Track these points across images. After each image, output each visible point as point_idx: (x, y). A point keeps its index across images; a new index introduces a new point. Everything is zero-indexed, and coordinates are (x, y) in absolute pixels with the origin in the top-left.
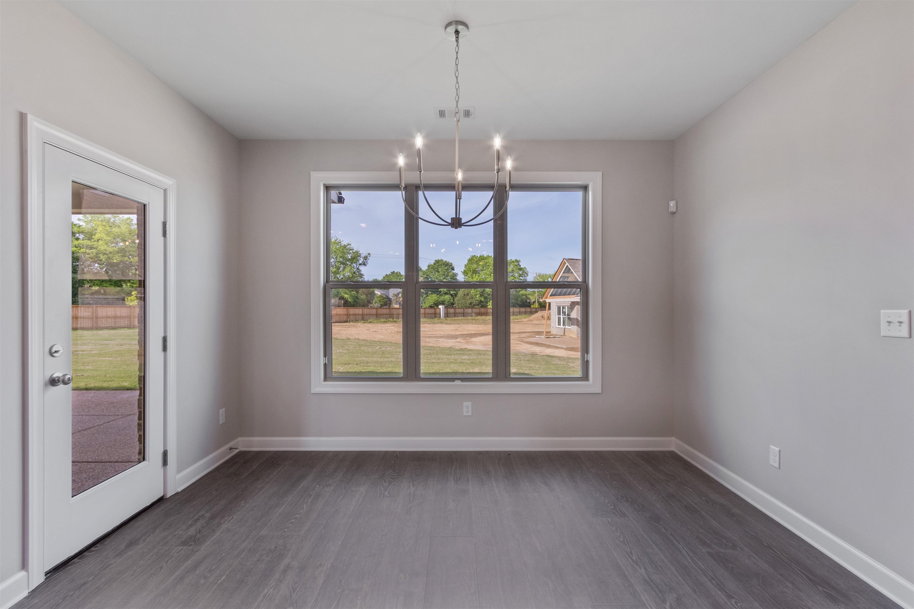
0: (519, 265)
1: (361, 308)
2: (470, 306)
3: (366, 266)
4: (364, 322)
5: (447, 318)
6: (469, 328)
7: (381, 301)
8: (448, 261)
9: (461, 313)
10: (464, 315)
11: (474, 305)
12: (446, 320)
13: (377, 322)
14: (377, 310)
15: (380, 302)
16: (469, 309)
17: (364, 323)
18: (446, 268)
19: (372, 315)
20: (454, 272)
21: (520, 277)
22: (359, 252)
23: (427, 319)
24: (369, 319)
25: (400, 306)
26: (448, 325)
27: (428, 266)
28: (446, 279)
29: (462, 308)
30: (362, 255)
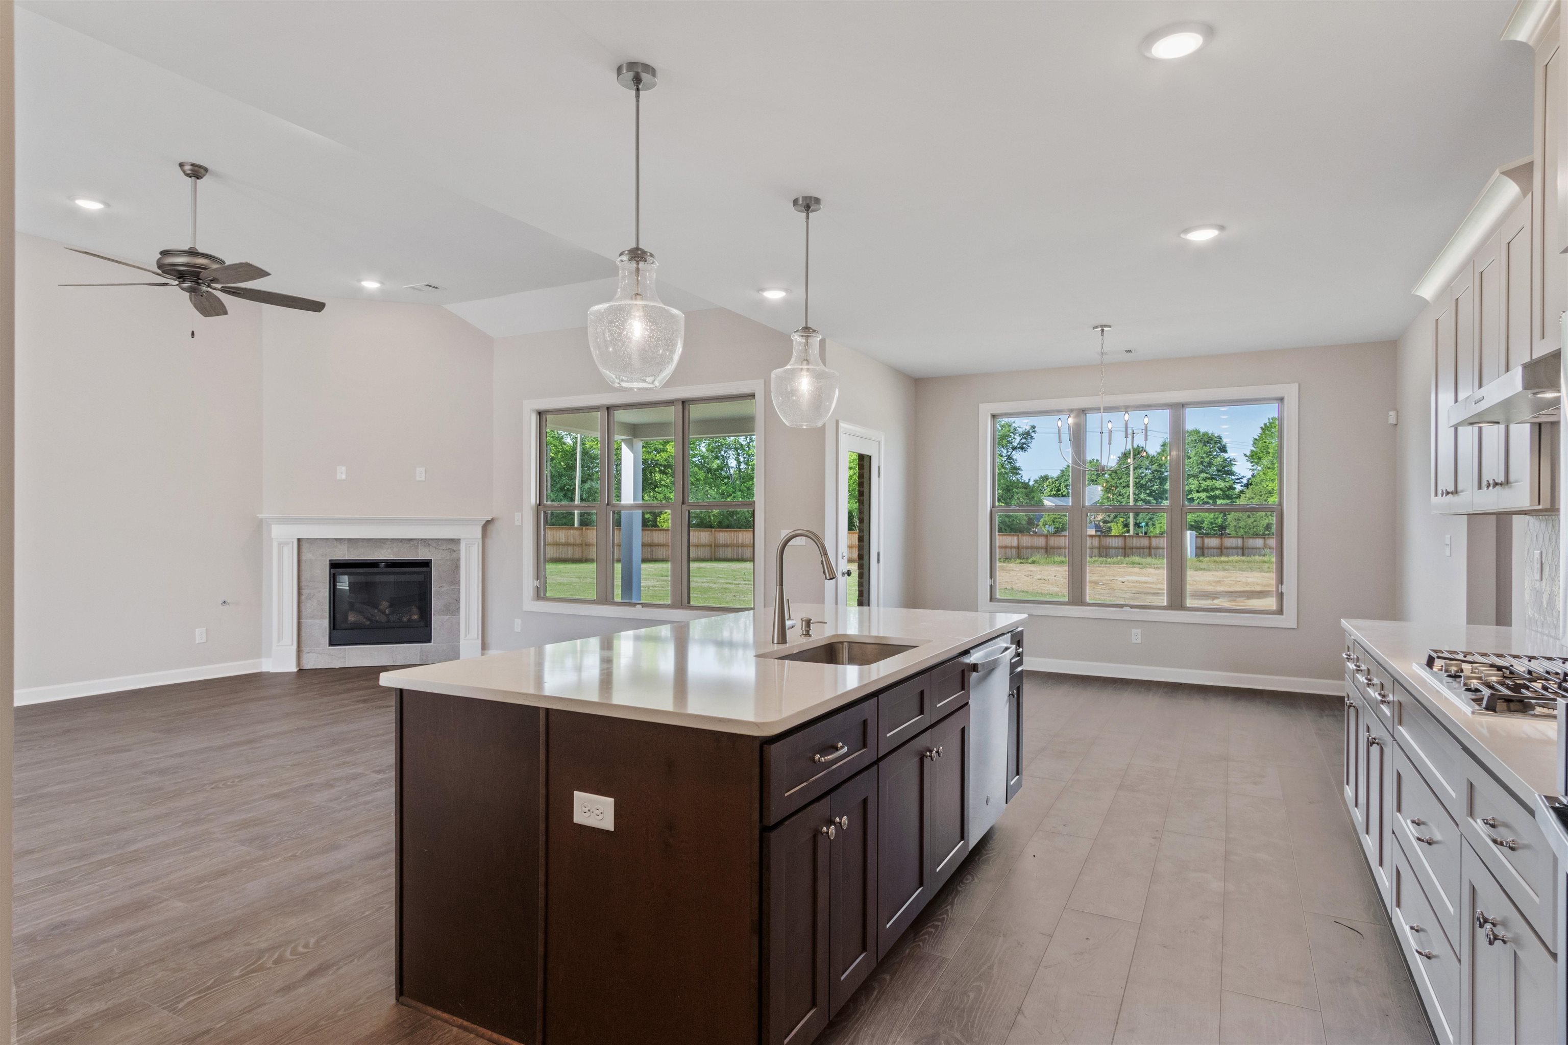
1: (1015, 535)
3: (1025, 451)
4: (1022, 561)
5: (1201, 558)
6: (1250, 580)
7: (1057, 522)
8: (1210, 432)
10: (1243, 551)
12: (1200, 561)
13: (1048, 563)
14: (1047, 538)
15: (1054, 522)
16: (1257, 539)
17: (1021, 563)
18: (1207, 449)
19: (1037, 548)
20: (1226, 456)
22: (1014, 425)
23: (1153, 560)
24: (1032, 556)
25: (1096, 531)
26: (1201, 572)
27: (1163, 446)
28: (1207, 473)
29: (1240, 537)
30: (1019, 429)
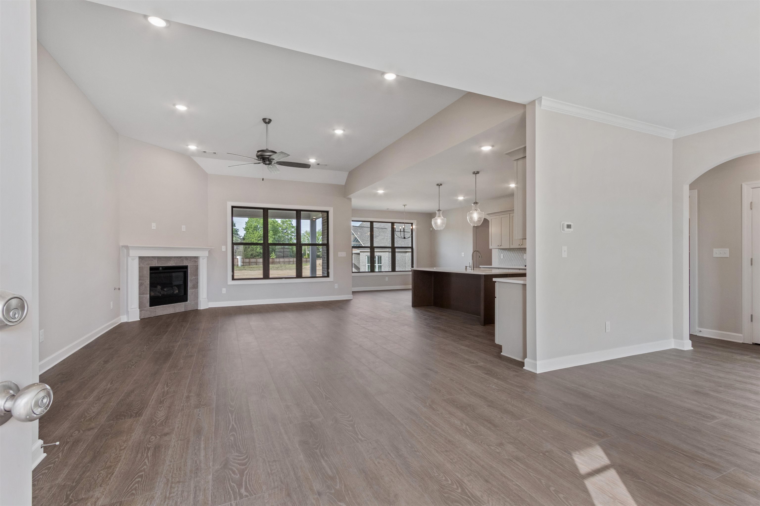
0: (292, 224)
2: (251, 257)
9: (254, 262)
11: (255, 256)
21: (292, 233)
